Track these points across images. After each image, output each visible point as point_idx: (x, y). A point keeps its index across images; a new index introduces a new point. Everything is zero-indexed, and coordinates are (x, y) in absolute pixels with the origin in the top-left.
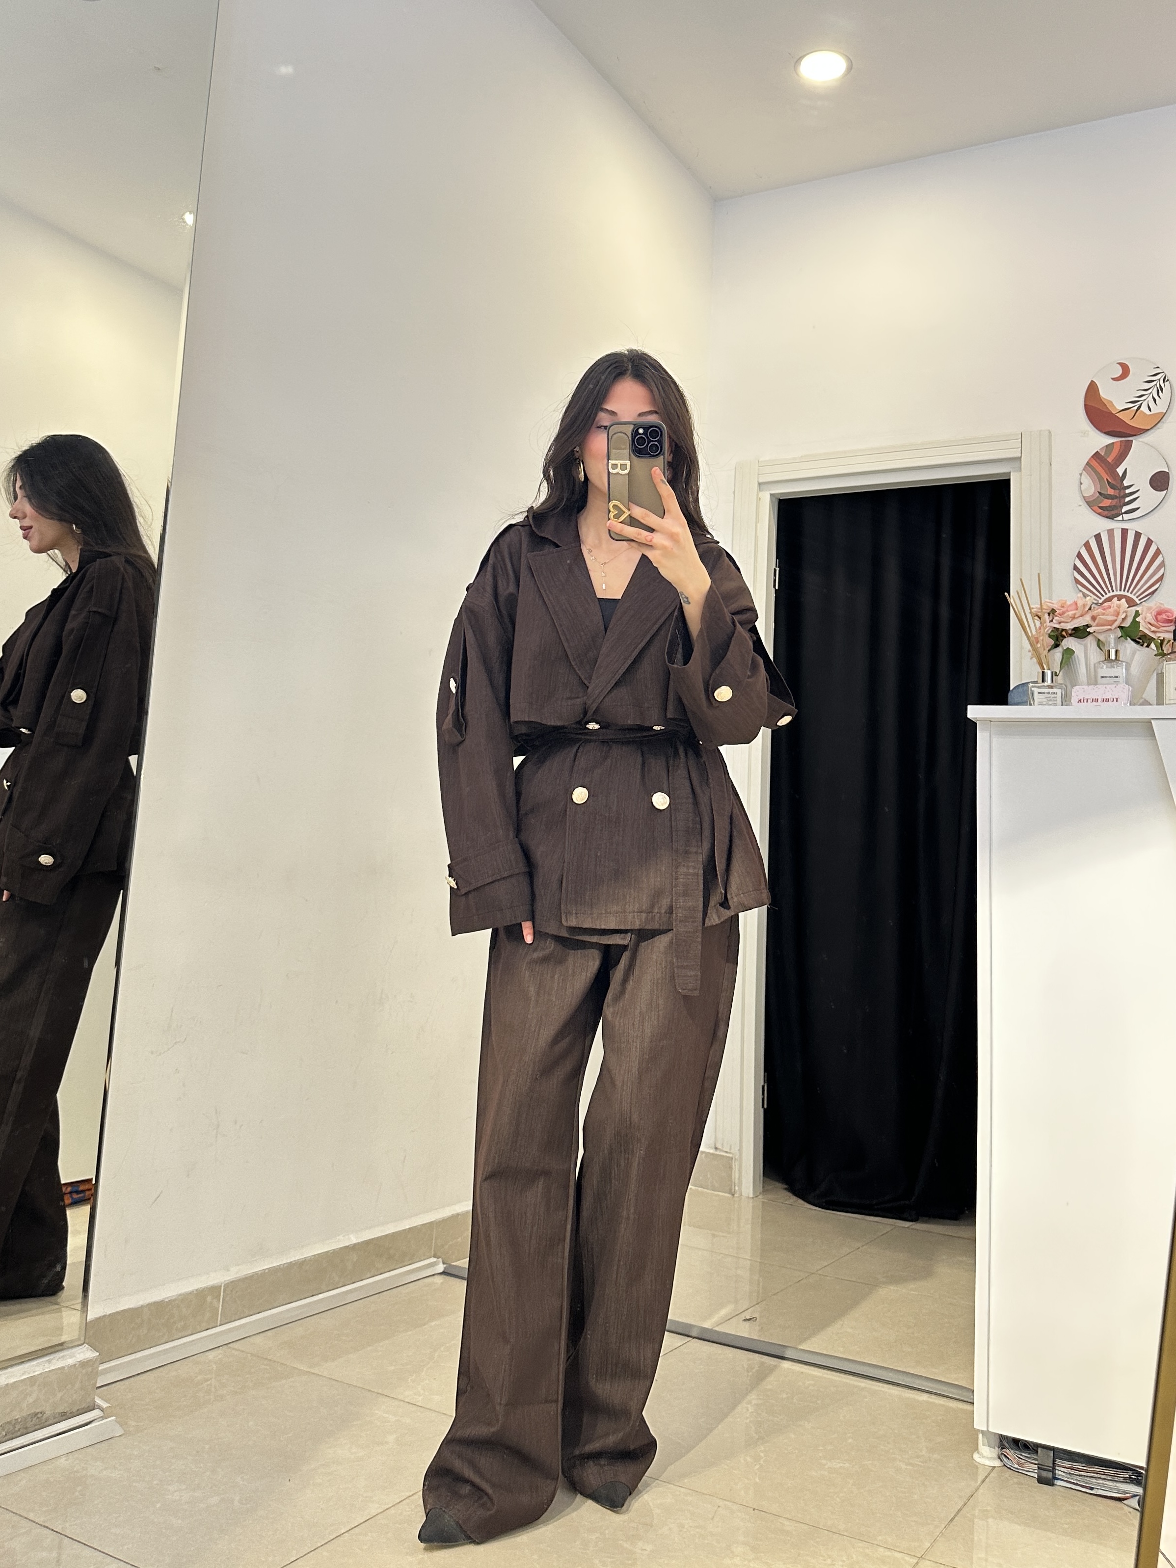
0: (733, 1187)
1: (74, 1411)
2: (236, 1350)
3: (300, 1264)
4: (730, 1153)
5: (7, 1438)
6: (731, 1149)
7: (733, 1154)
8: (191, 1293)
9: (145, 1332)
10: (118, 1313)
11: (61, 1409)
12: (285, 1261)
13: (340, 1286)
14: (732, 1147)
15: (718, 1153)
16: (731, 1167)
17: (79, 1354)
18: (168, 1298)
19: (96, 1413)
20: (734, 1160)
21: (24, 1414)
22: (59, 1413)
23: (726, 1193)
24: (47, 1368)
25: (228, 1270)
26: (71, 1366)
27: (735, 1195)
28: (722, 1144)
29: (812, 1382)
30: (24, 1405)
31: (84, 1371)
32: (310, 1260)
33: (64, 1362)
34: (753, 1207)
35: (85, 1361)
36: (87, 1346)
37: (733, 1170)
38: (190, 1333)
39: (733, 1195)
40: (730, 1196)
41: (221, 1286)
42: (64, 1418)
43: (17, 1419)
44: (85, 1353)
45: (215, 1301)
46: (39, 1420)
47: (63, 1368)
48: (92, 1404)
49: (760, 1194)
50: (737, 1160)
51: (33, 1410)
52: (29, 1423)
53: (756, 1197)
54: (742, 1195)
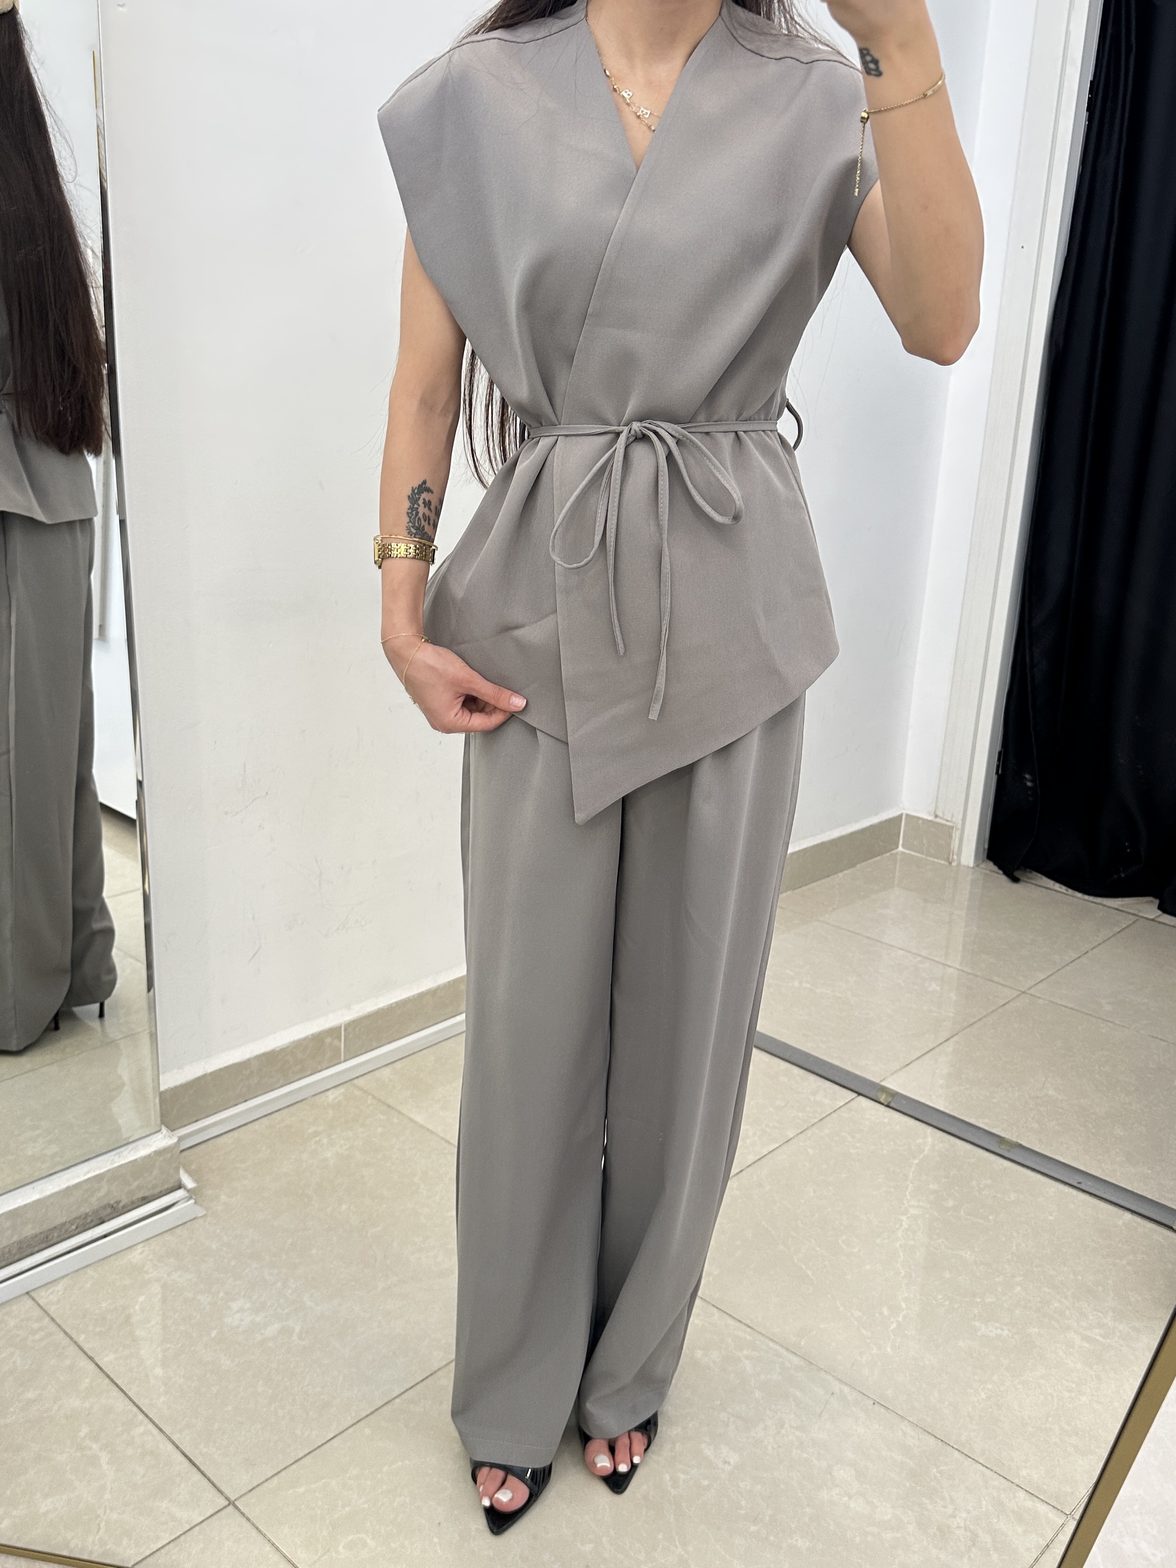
0: (951, 854)
1: (155, 1194)
3: (433, 992)
4: (951, 822)
5: (77, 1231)
6: (952, 817)
7: (954, 823)
8: (305, 1039)
9: (256, 1080)
10: (218, 1070)
11: (140, 1195)
12: (416, 991)
14: (955, 816)
15: (938, 820)
16: (950, 837)
17: (155, 1142)
18: (278, 1047)
19: (179, 1194)
20: (954, 829)
21: (95, 1208)
22: (138, 1199)
23: (944, 860)
24: (115, 1163)
25: (349, 1010)
26: (145, 1157)
27: (954, 864)
28: (943, 813)
30: (93, 1200)
31: (161, 1158)
33: (136, 1154)
35: (162, 1149)
37: (953, 841)
38: (309, 1074)
39: (950, 863)
40: (946, 863)
41: (340, 1027)
42: (145, 1201)
43: (88, 1213)
44: (163, 1140)
45: (336, 1042)
46: (115, 1210)
47: (136, 1160)
48: (176, 1184)
49: (983, 861)
50: (957, 829)
51: (105, 1202)
52: (103, 1214)
53: (978, 866)
54: (959, 864)
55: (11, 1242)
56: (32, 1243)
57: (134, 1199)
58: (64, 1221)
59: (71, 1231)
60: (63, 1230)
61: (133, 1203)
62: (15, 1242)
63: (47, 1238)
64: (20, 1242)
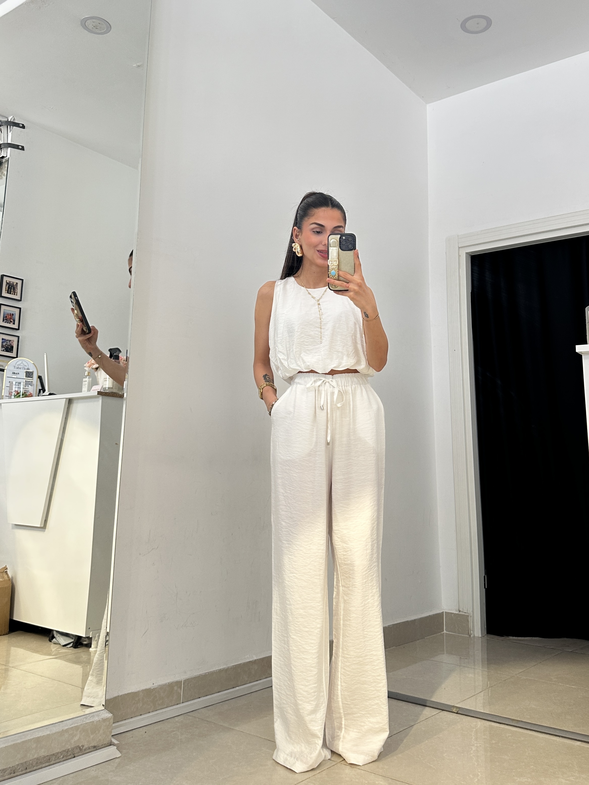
0: (470, 631)
1: (100, 745)
2: (191, 716)
3: (226, 670)
4: (467, 613)
5: (63, 759)
6: (467, 611)
7: (469, 613)
8: (165, 685)
9: (141, 705)
10: (126, 694)
11: (93, 744)
12: (217, 669)
13: (248, 682)
14: (468, 610)
15: (461, 613)
16: (468, 621)
17: (102, 714)
18: (152, 687)
20: (469, 617)
21: (73, 747)
22: (92, 747)
24: (85, 722)
25: (185, 672)
26: (98, 721)
27: (471, 636)
28: (463, 609)
29: (510, 735)
30: (73, 741)
31: (104, 724)
32: (231, 668)
33: (94, 718)
34: (482, 642)
35: (105, 718)
36: (106, 710)
37: (469, 623)
38: (165, 706)
39: (470, 636)
40: (468, 636)
41: (182, 681)
42: (95, 749)
43: (69, 749)
44: (106, 714)
45: (179, 689)
46: (81, 750)
47: (93, 722)
48: (109, 742)
49: (485, 635)
50: (471, 617)
51: (77, 745)
52: (76, 751)
53: (483, 637)
54: (475, 636)
55: (34, 758)
56: (43, 761)
57: (90, 745)
58: (59, 751)
59: (60, 759)
60: (57, 757)
61: (89, 748)
62: (35, 758)
63: (49, 760)
64: (37, 759)
